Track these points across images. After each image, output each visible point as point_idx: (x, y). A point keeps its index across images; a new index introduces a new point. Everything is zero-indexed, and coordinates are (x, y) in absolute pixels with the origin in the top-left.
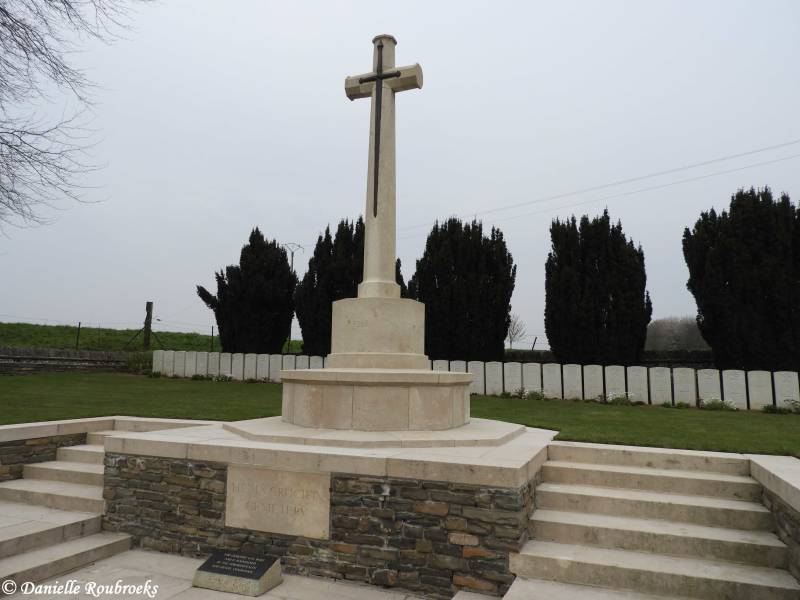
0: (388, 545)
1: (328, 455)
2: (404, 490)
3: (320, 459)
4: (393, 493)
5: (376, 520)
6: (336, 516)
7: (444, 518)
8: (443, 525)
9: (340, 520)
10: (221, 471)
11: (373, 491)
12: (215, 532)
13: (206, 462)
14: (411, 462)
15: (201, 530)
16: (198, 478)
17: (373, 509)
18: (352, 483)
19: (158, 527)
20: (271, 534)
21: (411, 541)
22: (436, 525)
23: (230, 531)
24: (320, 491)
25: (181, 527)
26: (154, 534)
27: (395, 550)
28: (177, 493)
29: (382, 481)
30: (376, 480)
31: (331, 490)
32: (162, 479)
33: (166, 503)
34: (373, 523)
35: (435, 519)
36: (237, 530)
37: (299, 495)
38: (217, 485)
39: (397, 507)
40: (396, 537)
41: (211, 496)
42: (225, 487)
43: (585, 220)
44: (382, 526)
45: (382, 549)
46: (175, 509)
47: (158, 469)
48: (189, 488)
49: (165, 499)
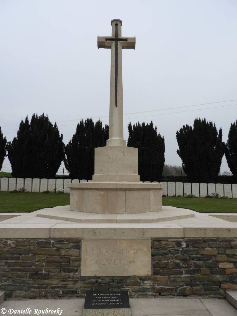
0: (185, 274)
1: (149, 228)
2: (194, 243)
3: (144, 230)
4: (187, 246)
5: (177, 261)
6: (155, 262)
7: (215, 256)
8: (214, 259)
9: (157, 264)
10: (77, 243)
11: (176, 246)
12: (74, 281)
13: (65, 238)
14: (197, 228)
15: (63, 281)
16: (58, 249)
17: (176, 255)
18: (164, 242)
19: (28, 283)
20: (113, 277)
21: (198, 269)
22: (210, 260)
23: (84, 279)
24: (145, 249)
25: (47, 281)
26: (25, 288)
27: (189, 275)
28: (43, 260)
29: (181, 240)
30: (178, 240)
31: (151, 248)
32: (30, 251)
33: (33, 267)
34: (176, 263)
35: (210, 257)
36: (89, 278)
37: (132, 252)
38: (74, 252)
39: (190, 253)
40: (189, 269)
41: (69, 259)
42: (80, 253)
43: (144, 124)
44: (181, 264)
45: (182, 276)
46: (41, 270)
47: (26, 246)
48: (52, 255)
49: (33, 264)
